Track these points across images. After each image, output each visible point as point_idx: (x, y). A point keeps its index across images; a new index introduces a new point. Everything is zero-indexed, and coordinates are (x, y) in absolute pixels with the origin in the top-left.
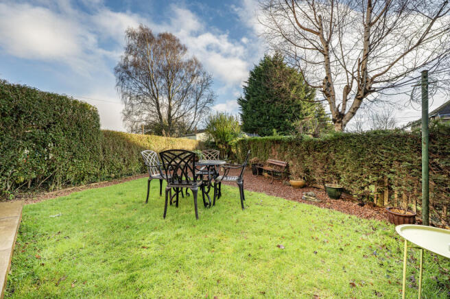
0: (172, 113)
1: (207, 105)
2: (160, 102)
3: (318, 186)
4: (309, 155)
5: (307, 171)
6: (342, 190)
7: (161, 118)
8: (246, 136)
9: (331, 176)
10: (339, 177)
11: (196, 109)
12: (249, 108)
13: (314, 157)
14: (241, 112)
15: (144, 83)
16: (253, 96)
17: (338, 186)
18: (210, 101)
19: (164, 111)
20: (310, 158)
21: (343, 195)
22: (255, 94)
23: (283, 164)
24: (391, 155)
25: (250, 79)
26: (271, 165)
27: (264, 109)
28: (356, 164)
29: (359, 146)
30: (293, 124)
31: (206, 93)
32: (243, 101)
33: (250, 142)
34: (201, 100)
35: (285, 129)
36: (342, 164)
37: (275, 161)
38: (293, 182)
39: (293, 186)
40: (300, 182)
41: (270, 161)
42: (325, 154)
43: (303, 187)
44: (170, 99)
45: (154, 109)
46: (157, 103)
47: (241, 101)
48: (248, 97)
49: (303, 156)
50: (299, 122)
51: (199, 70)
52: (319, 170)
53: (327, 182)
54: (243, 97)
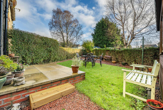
0: (68, 39)
1: (81, 36)
2: (64, 35)
3: (120, 63)
4: (118, 54)
5: (117, 59)
6: (126, 63)
7: (64, 41)
8: (97, 48)
9: (123, 60)
10: (125, 60)
11: (77, 37)
12: (96, 37)
13: (119, 55)
14: (92, 39)
15: (58, 28)
16: (97, 33)
17: (125, 62)
18: (82, 34)
19: (65, 38)
20: (118, 55)
21: (126, 65)
22: (98, 32)
23: (110, 57)
24: (137, 54)
25: (96, 26)
26: (106, 57)
27: (101, 38)
28: (129, 56)
29: (130, 52)
30: (112, 43)
31: (80, 32)
32: (94, 35)
33: (98, 50)
34: (78, 35)
35: (109, 45)
36: (126, 57)
37: (107, 56)
38: (113, 62)
39: (113, 63)
40: (115, 61)
41: (105, 56)
42: (122, 54)
43: (116, 63)
44: (67, 34)
45: (62, 37)
46: (63, 36)
47: (93, 35)
48: (95, 33)
49: (116, 55)
50: (114, 42)
51: (78, 24)
52: (120, 58)
53: (122, 61)
54: (94, 33)
